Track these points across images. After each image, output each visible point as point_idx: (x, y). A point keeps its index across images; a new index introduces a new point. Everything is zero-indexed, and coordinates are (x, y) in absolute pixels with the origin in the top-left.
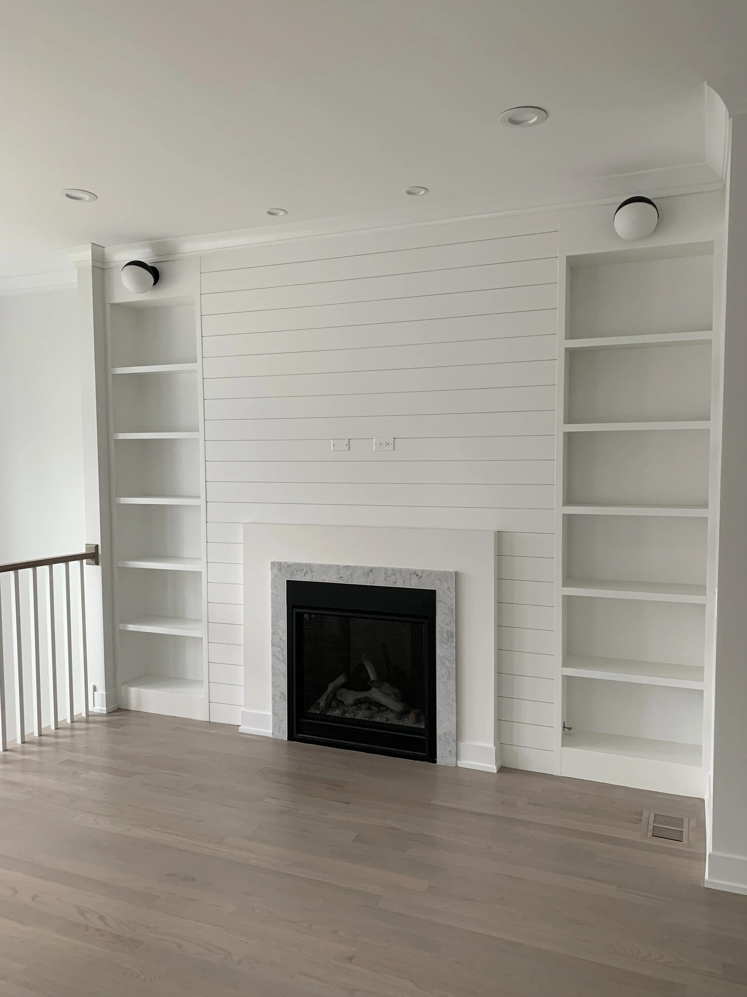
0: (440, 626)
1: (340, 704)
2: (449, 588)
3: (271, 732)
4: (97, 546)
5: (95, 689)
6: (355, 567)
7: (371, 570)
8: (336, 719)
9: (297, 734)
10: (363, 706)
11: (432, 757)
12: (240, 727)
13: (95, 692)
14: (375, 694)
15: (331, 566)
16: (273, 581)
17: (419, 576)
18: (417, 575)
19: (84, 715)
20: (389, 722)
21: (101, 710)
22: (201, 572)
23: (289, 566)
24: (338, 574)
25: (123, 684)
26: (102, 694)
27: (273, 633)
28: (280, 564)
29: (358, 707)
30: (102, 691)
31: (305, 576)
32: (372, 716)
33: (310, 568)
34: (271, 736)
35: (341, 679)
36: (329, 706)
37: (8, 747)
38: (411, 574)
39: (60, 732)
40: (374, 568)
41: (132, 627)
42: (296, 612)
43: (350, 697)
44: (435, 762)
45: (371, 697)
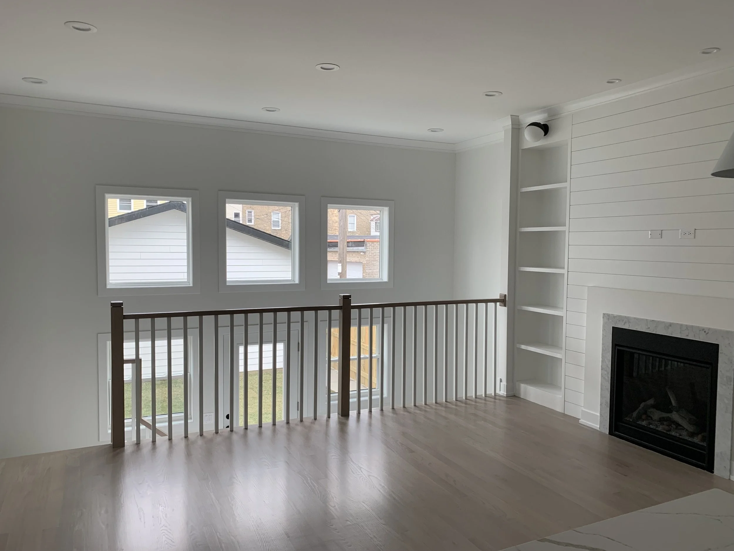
0: (721, 371)
1: (649, 418)
2: (729, 343)
3: (599, 426)
4: (506, 295)
5: (501, 381)
6: (658, 322)
7: (671, 325)
8: (643, 427)
9: (615, 431)
10: (665, 423)
11: (710, 468)
12: (580, 420)
13: (501, 383)
14: (675, 416)
15: (643, 319)
16: (604, 326)
17: (707, 332)
18: (705, 332)
19: (493, 394)
20: (681, 437)
21: (504, 394)
22: (563, 316)
23: (614, 317)
24: (647, 325)
25: (518, 381)
26: (504, 385)
27: (602, 361)
28: (608, 315)
29: (661, 423)
30: (504, 383)
31: (624, 325)
32: (670, 430)
33: (628, 319)
34: (599, 430)
35: (651, 402)
36: (639, 417)
37: (448, 401)
38: (700, 331)
39: (478, 400)
40: (673, 323)
41: (523, 347)
42: (617, 349)
43: (657, 415)
44: (713, 472)
45: (671, 417)
